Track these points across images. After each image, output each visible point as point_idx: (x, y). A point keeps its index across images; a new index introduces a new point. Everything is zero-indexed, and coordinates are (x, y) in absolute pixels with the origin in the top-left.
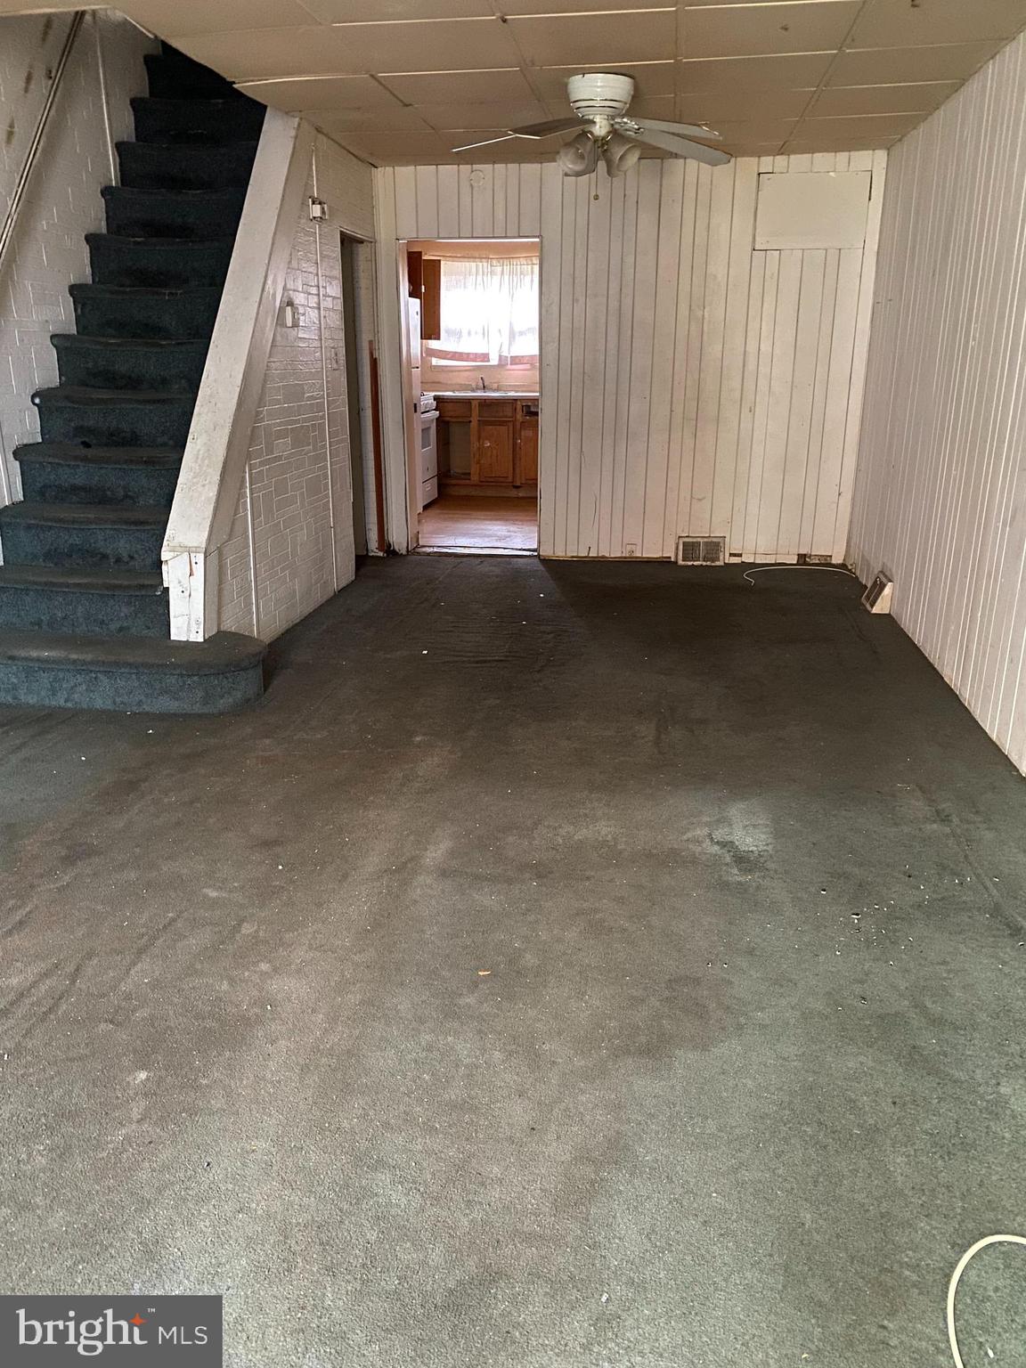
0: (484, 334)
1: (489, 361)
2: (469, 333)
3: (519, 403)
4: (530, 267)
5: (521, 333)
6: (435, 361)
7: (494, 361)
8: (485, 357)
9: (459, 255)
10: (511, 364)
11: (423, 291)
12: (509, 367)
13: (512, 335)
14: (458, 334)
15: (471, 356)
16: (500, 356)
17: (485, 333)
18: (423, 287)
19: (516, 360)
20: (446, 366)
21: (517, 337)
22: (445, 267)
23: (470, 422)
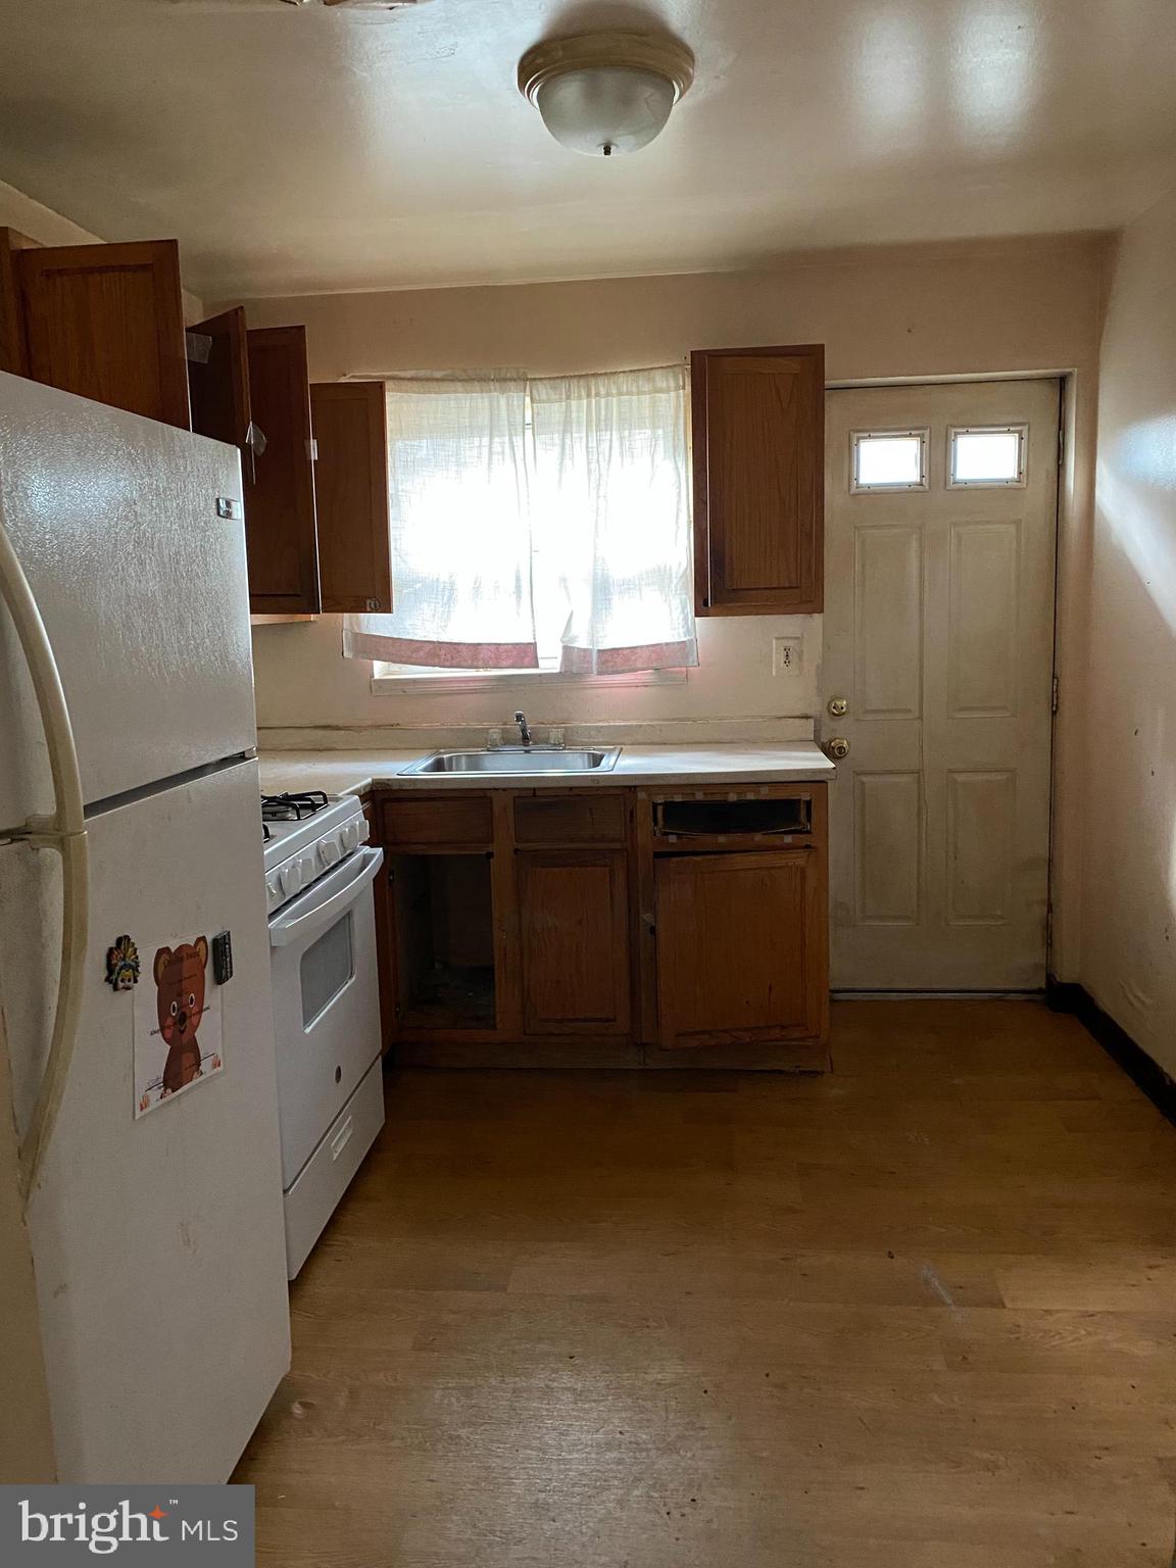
0: (518, 588)
1: (536, 666)
2: (477, 589)
3: (642, 795)
4: (646, 399)
5: (628, 586)
6: (380, 669)
7: (550, 662)
8: (526, 653)
9: (438, 374)
10: (600, 673)
11: (314, 456)
12: (595, 679)
13: (602, 591)
14: (444, 593)
15: (484, 654)
16: (567, 650)
17: (524, 588)
18: (313, 443)
19: (614, 660)
20: (415, 681)
21: (615, 598)
22: (401, 410)
23: (490, 855)
